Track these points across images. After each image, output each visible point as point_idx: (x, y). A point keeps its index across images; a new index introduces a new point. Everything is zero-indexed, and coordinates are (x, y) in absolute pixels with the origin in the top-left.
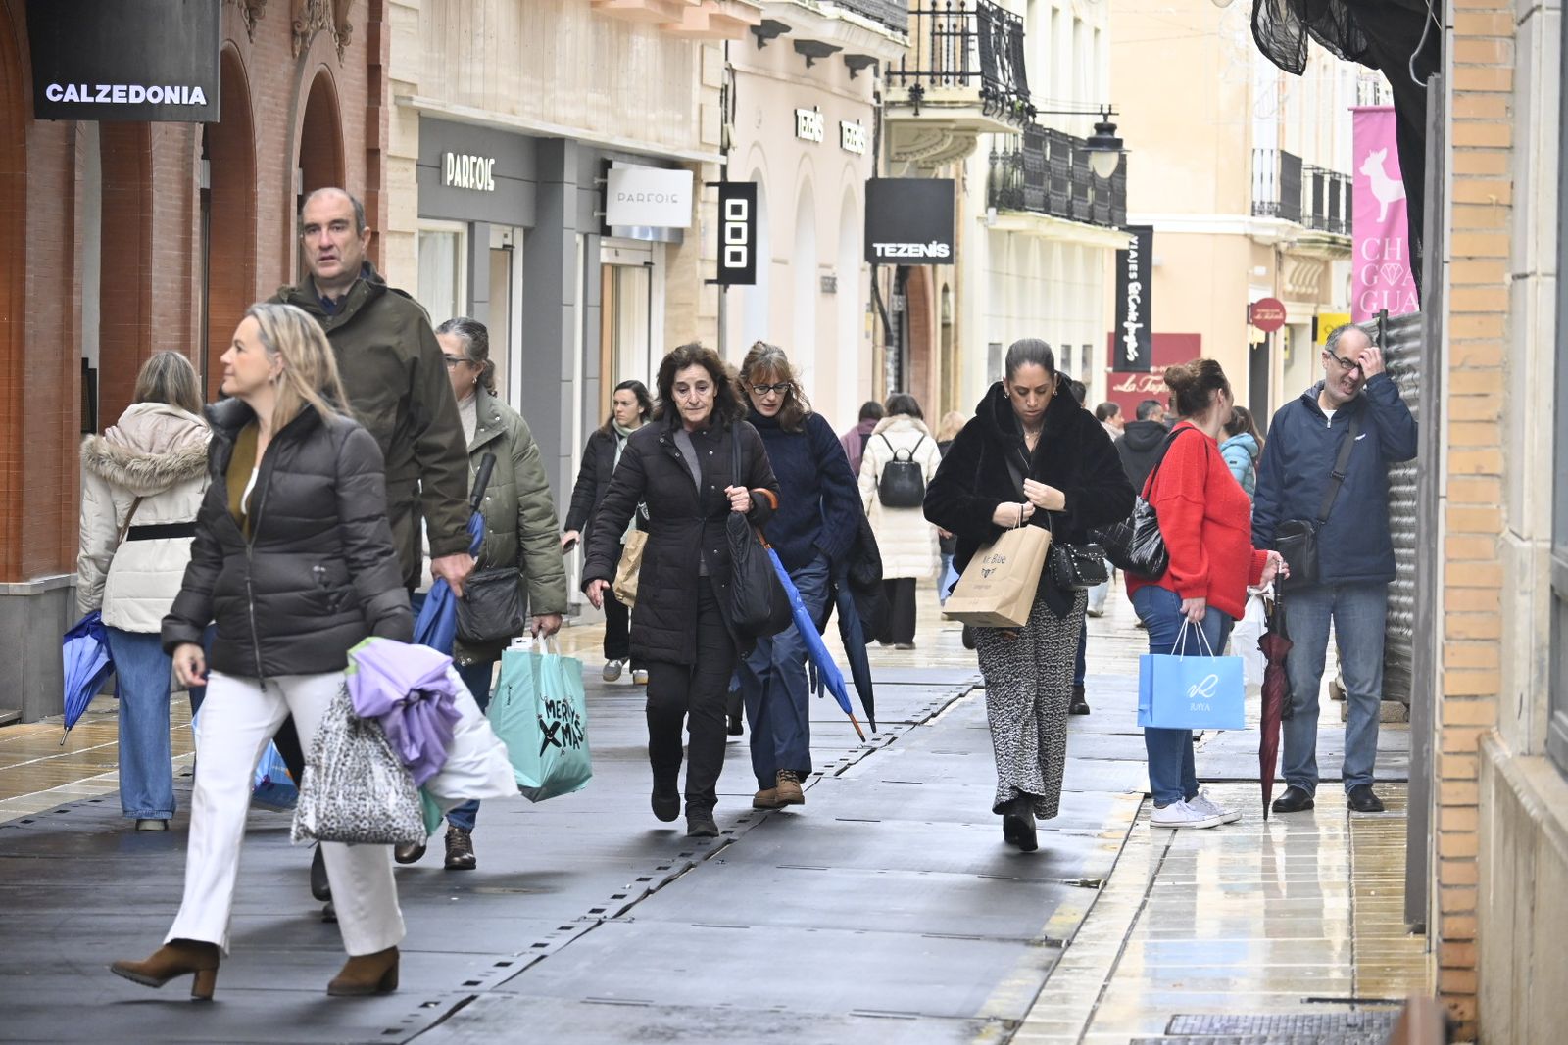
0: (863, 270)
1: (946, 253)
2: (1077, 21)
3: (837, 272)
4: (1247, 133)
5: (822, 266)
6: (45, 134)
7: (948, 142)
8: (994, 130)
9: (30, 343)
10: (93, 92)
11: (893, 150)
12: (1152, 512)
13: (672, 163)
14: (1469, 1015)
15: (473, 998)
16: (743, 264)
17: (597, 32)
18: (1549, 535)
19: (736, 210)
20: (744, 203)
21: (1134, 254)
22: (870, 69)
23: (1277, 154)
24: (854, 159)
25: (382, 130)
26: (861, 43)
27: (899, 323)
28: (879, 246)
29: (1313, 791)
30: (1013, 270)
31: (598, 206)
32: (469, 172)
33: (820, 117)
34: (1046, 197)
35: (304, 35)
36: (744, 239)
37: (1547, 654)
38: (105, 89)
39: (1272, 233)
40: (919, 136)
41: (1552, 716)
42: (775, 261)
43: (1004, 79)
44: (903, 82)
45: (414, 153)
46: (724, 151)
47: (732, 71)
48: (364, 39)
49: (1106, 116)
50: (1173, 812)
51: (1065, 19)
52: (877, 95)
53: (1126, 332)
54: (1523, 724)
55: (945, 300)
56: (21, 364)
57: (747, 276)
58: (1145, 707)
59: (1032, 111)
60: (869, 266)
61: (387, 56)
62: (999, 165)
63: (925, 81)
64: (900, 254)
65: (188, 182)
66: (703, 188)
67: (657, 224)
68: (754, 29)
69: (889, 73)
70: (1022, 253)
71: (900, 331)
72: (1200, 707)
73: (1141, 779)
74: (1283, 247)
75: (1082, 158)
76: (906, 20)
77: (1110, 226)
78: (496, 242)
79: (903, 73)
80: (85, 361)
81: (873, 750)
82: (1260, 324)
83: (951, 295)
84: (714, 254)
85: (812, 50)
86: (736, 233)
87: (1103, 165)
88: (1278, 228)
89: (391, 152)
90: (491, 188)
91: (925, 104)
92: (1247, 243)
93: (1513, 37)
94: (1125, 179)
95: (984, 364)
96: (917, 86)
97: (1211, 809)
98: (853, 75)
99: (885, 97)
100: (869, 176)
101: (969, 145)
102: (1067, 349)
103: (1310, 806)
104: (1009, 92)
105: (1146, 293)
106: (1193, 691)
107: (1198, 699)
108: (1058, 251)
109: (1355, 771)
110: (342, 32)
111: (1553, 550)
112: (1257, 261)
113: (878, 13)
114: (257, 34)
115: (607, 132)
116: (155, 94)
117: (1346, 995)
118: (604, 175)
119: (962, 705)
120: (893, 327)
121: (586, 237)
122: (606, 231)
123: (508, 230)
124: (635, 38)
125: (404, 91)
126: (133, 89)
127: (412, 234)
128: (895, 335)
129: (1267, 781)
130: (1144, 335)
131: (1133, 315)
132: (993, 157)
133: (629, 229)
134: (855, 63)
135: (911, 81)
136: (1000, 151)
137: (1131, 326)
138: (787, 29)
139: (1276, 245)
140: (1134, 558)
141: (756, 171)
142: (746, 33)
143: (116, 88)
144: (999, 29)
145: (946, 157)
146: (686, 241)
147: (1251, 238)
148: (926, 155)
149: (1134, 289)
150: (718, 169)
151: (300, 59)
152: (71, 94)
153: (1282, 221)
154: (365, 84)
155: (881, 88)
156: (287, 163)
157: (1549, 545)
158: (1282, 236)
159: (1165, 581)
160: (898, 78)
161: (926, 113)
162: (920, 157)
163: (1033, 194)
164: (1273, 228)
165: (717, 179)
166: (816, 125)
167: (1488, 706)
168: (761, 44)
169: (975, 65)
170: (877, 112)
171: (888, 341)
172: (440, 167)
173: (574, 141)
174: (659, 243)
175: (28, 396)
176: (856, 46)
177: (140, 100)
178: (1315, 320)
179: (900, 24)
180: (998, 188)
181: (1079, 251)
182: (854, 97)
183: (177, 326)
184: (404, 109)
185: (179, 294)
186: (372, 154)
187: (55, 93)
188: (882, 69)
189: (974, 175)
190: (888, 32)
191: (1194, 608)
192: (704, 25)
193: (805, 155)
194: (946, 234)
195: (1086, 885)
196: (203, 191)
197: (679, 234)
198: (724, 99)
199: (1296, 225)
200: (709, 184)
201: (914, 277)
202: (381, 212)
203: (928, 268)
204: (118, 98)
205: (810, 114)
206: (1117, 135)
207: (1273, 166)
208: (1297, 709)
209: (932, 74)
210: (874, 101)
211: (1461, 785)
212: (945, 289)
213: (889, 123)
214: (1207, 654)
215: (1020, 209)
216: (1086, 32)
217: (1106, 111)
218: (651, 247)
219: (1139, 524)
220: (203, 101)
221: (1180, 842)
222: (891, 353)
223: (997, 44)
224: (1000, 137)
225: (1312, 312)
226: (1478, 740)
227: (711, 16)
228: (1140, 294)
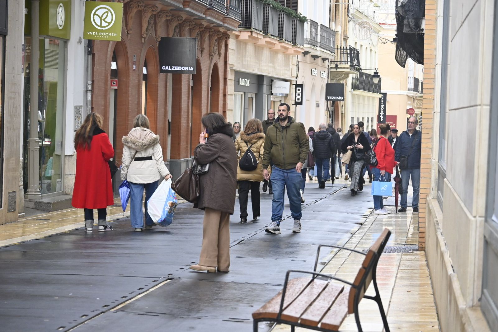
0: (325, 102)
1: (342, 99)
2: (371, 50)
3: (319, 102)
4: (407, 73)
5: (316, 101)
6: (162, 75)
7: (343, 76)
8: (353, 73)
9: (158, 117)
10: (171, 68)
11: (332, 77)
12: (375, 154)
13: (286, 80)
14: (424, 246)
15: (243, 240)
16: (300, 101)
17: (271, 53)
18: (438, 159)
19: (299, 90)
20: (300, 88)
21: (382, 99)
22: (327, 61)
23: (413, 78)
24: (324, 79)
25: (227, 74)
26: (325, 56)
27: (333, 113)
28: (328, 97)
29: (406, 208)
30: (357, 102)
31: (270, 89)
32: (245, 82)
33: (316, 71)
34: (364, 87)
35: (212, 55)
36: (300, 96)
37: (437, 181)
38: (174, 67)
39: (412, 94)
40: (337, 74)
41: (438, 192)
42: (307, 100)
43: (355, 63)
44: (334, 63)
45: (234, 79)
46: (296, 78)
47: (298, 61)
48: (224, 56)
49: (376, 70)
50: (379, 211)
51: (369, 50)
52: (328, 66)
53: (381, 115)
54: (433, 193)
55: (342, 108)
56: (157, 121)
57: (301, 103)
58: (373, 191)
59: (361, 69)
60: (326, 101)
61: (228, 59)
62: (354, 80)
63: (338, 63)
64: (333, 99)
65: (189, 85)
66: (292, 85)
67: (282, 93)
68: (303, 53)
69: (331, 61)
70: (359, 99)
71: (333, 115)
72: (384, 192)
73: (372, 205)
74: (415, 97)
75: (372, 79)
76: (334, 51)
77: (378, 93)
78: (250, 96)
79: (334, 61)
80: (169, 120)
81: (322, 199)
82: (409, 114)
83: (344, 107)
84: (294, 99)
85: (315, 57)
86: (299, 95)
87: (376, 81)
88: (413, 94)
89: (229, 78)
90: (249, 85)
91: (338, 68)
92: (407, 96)
93: (434, 69)
94: (381, 83)
95: (350, 122)
96: (337, 64)
97: (386, 211)
98: (323, 62)
99: (330, 66)
100: (327, 83)
101: (348, 76)
102: (368, 118)
103: (406, 211)
104: (356, 65)
105: (385, 107)
106: (382, 188)
107: (383, 190)
108: (366, 98)
109: (414, 204)
110: (220, 55)
111: (438, 162)
112: (409, 100)
113: (329, 49)
114: (203, 55)
115: (272, 74)
116: (183, 68)
117: (404, 243)
118: (272, 83)
119: (341, 191)
120: (331, 114)
121: (268, 95)
122: (272, 94)
123: (252, 94)
124: (278, 54)
125: (232, 66)
126: (179, 67)
127: (233, 95)
128: (331, 115)
129: (396, 206)
130: (384, 116)
131: (382, 112)
132: (353, 79)
133: (277, 94)
134: (324, 60)
135: (336, 63)
136: (354, 77)
137: (382, 114)
138: (310, 53)
139: (413, 97)
140: (371, 162)
141: (303, 82)
142: (301, 54)
143: (176, 67)
144: (354, 52)
145: (343, 79)
146: (288, 96)
147: (408, 96)
148: (338, 78)
149: (382, 106)
150: (295, 81)
151: (211, 60)
152: (167, 68)
153: (414, 92)
154: (224, 65)
155: (329, 64)
156: (208, 81)
157: (438, 161)
158: (414, 95)
159: (377, 167)
160: (333, 62)
161: (339, 70)
162: (338, 79)
163: (361, 86)
164: (412, 93)
165: (295, 83)
166: (316, 72)
167: (428, 190)
168: (304, 56)
169: (349, 60)
170: (328, 69)
171: (330, 117)
172: (239, 81)
173: (266, 76)
174: (283, 96)
175: (158, 127)
176: (324, 56)
177: (180, 70)
178: (421, 113)
179: (333, 51)
180: (354, 85)
181: (371, 98)
182: (324, 67)
183: (186, 113)
184: (232, 70)
185: (187, 107)
186: (225, 79)
187: (164, 68)
188: (330, 61)
189: (349, 82)
190: (331, 53)
191: (383, 172)
192: (293, 52)
193: (313, 78)
194: (342, 95)
195: (359, 224)
196: (192, 87)
197: (287, 95)
198: (297, 67)
199: (417, 93)
200: (293, 85)
201: (336, 104)
202: (227, 91)
203: (339, 102)
204: (176, 69)
205: (314, 70)
206: (379, 74)
207: (412, 80)
208: (403, 192)
209: (340, 62)
210: (328, 67)
211: (423, 204)
212: (342, 106)
213: (331, 72)
214: (385, 181)
215: (358, 89)
216: (373, 52)
217: (376, 69)
218: (281, 97)
219: (372, 156)
220: (193, 70)
221: (379, 217)
222: (331, 119)
223: (354, 55)
224: (354, 75)
225: (421, 111)
226: (426, 196)
227: (294, 50)
228: (384, 107)
